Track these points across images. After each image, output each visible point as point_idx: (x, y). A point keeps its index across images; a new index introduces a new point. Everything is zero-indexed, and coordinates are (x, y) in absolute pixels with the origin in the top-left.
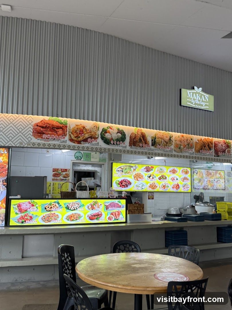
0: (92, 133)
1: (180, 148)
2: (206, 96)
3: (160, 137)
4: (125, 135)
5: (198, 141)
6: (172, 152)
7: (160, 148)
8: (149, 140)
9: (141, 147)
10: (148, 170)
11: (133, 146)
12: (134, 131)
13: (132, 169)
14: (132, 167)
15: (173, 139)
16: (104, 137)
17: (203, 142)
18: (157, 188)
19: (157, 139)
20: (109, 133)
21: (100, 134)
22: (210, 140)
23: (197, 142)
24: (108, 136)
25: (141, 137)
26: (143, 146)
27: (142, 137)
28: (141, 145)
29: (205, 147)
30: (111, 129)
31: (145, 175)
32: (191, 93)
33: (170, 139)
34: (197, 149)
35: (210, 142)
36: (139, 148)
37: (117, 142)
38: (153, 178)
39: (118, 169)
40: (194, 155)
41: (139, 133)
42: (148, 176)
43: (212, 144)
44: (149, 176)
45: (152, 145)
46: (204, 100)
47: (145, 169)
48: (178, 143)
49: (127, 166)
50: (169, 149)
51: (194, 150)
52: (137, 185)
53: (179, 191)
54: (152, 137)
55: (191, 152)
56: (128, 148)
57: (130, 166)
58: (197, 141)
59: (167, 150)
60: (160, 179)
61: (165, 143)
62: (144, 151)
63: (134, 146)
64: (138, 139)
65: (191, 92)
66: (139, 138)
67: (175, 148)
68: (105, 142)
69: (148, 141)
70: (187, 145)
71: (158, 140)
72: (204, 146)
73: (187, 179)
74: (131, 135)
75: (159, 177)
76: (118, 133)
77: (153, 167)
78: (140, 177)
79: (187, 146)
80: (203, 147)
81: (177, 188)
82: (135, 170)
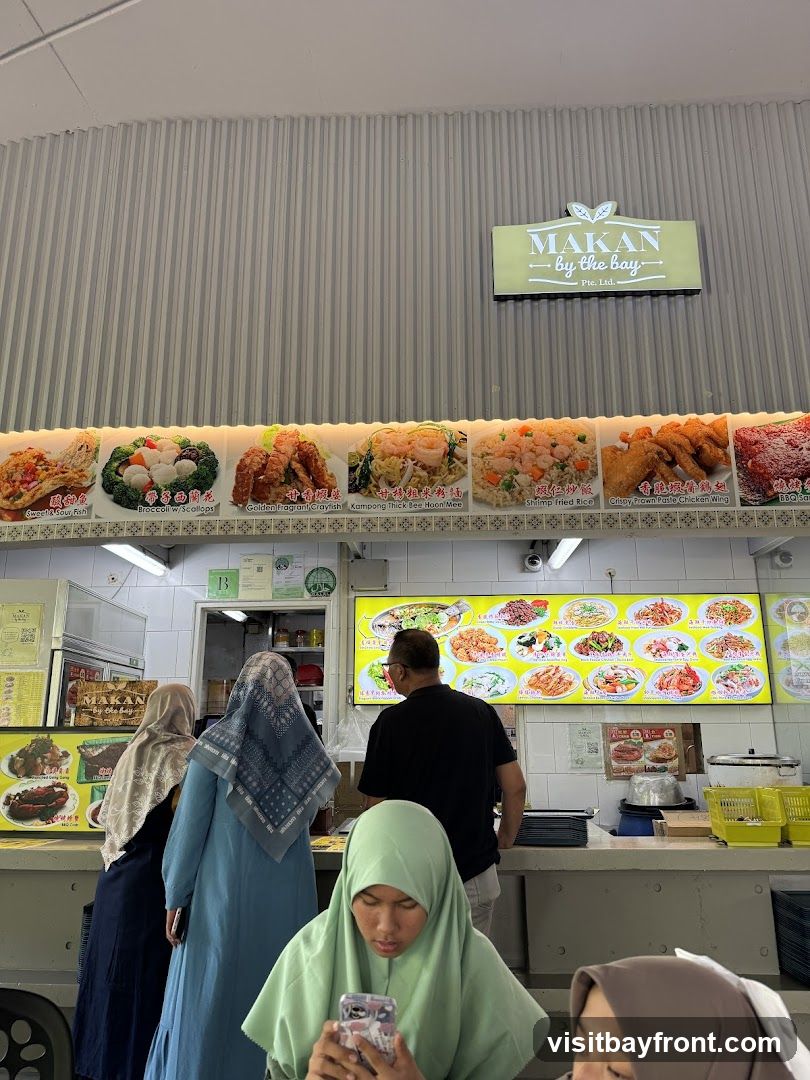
0: (70, 474)
1: (509, 486)
2: (645, 234)
3: (396, 450)
4: (217, 462)
5: (625, 441)
6: (466, 509)
7: (397, 498)
8: (338, 469)
9: (293, 502)
10: (518, 614)
11: (250, 503)
12: (259, 444)
13: (443, 616)
14: (443, 608)
15: (467, 451)
16: (117, 483)
17: (657, 442)
18: (572, 688)
19: (376, 462)
20: (141, 462)
21: (99, 472)
22: (706, 429)
23: (615, 450)
24: (133, 475)
25: (293, 463)
26: (303, 496)
27: (300, 462)
28: (292, 493)
29: (672, 463)
30: (152, 446)
31: (507, 636)
32: (552, 237)
33: (450, 454)
34: (619, 478)
35: (709, 438)
36: (282, 507)
37: (173, 495)
38: (547, 648)
39: (381, 622)
40: (602, 510)
41: (283, 448)
42: (522, 640)
43: (725, 446)
44: (527, 638)
45: (354, 488)
46: (632, 249)
47: (503, 611)
48: (497, 463)
49: (420, 606)
50: (448, 497)
51: (597, 486)
52: (469, 679)
53: (698, 698)
54: (351, 456)
55: (578, 495)
56: (229, 512)
57: (432, 606)
58: (620, 444)
59: (436, 499)
60: (584, 648)
61: (424, 474)
62: (309, 516)
63: (255, 500)
64: (277, 470)
65: (551, 231)
66: (282, 469)
67: (480, 491)
68: (117, 501)
69: (332, 476)
70: (551, 468)
71: (383, 463)
72: (669, 458)
73: (742, 645)
74: (242, 461)
75: (579, 639)
76: (181, 457)
77: (545, 604)
78: (485, 645)
79: (555, 472)
80: (663, 468)
81: (686, 687)
82: (458, 620)
